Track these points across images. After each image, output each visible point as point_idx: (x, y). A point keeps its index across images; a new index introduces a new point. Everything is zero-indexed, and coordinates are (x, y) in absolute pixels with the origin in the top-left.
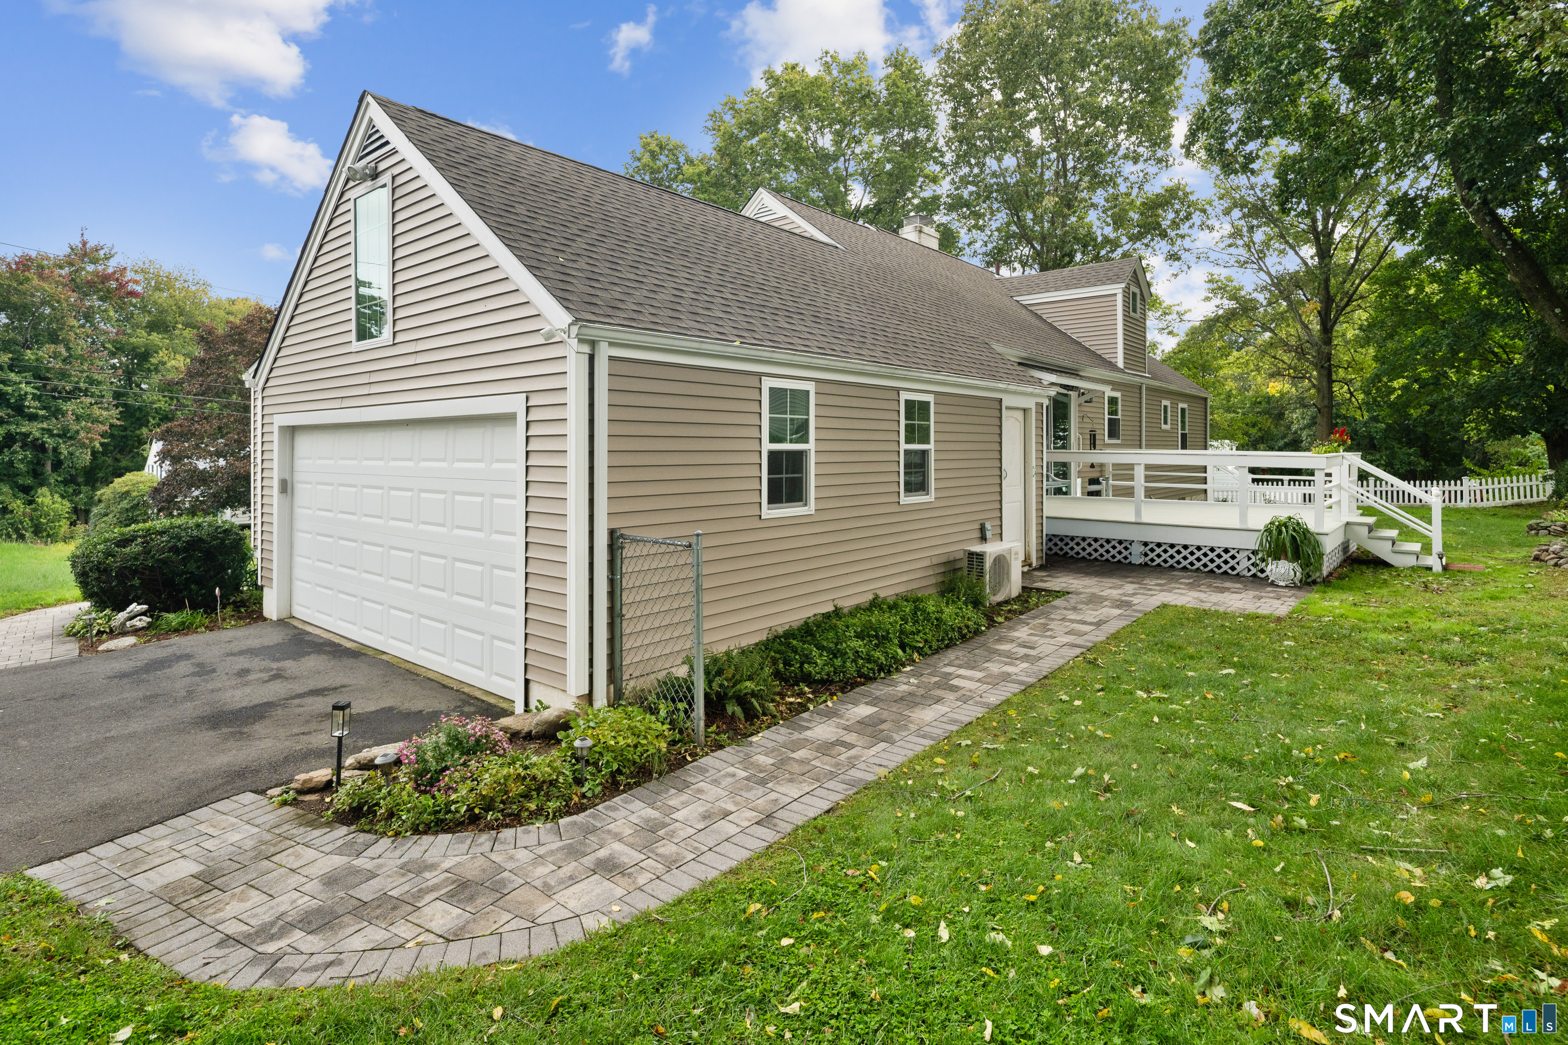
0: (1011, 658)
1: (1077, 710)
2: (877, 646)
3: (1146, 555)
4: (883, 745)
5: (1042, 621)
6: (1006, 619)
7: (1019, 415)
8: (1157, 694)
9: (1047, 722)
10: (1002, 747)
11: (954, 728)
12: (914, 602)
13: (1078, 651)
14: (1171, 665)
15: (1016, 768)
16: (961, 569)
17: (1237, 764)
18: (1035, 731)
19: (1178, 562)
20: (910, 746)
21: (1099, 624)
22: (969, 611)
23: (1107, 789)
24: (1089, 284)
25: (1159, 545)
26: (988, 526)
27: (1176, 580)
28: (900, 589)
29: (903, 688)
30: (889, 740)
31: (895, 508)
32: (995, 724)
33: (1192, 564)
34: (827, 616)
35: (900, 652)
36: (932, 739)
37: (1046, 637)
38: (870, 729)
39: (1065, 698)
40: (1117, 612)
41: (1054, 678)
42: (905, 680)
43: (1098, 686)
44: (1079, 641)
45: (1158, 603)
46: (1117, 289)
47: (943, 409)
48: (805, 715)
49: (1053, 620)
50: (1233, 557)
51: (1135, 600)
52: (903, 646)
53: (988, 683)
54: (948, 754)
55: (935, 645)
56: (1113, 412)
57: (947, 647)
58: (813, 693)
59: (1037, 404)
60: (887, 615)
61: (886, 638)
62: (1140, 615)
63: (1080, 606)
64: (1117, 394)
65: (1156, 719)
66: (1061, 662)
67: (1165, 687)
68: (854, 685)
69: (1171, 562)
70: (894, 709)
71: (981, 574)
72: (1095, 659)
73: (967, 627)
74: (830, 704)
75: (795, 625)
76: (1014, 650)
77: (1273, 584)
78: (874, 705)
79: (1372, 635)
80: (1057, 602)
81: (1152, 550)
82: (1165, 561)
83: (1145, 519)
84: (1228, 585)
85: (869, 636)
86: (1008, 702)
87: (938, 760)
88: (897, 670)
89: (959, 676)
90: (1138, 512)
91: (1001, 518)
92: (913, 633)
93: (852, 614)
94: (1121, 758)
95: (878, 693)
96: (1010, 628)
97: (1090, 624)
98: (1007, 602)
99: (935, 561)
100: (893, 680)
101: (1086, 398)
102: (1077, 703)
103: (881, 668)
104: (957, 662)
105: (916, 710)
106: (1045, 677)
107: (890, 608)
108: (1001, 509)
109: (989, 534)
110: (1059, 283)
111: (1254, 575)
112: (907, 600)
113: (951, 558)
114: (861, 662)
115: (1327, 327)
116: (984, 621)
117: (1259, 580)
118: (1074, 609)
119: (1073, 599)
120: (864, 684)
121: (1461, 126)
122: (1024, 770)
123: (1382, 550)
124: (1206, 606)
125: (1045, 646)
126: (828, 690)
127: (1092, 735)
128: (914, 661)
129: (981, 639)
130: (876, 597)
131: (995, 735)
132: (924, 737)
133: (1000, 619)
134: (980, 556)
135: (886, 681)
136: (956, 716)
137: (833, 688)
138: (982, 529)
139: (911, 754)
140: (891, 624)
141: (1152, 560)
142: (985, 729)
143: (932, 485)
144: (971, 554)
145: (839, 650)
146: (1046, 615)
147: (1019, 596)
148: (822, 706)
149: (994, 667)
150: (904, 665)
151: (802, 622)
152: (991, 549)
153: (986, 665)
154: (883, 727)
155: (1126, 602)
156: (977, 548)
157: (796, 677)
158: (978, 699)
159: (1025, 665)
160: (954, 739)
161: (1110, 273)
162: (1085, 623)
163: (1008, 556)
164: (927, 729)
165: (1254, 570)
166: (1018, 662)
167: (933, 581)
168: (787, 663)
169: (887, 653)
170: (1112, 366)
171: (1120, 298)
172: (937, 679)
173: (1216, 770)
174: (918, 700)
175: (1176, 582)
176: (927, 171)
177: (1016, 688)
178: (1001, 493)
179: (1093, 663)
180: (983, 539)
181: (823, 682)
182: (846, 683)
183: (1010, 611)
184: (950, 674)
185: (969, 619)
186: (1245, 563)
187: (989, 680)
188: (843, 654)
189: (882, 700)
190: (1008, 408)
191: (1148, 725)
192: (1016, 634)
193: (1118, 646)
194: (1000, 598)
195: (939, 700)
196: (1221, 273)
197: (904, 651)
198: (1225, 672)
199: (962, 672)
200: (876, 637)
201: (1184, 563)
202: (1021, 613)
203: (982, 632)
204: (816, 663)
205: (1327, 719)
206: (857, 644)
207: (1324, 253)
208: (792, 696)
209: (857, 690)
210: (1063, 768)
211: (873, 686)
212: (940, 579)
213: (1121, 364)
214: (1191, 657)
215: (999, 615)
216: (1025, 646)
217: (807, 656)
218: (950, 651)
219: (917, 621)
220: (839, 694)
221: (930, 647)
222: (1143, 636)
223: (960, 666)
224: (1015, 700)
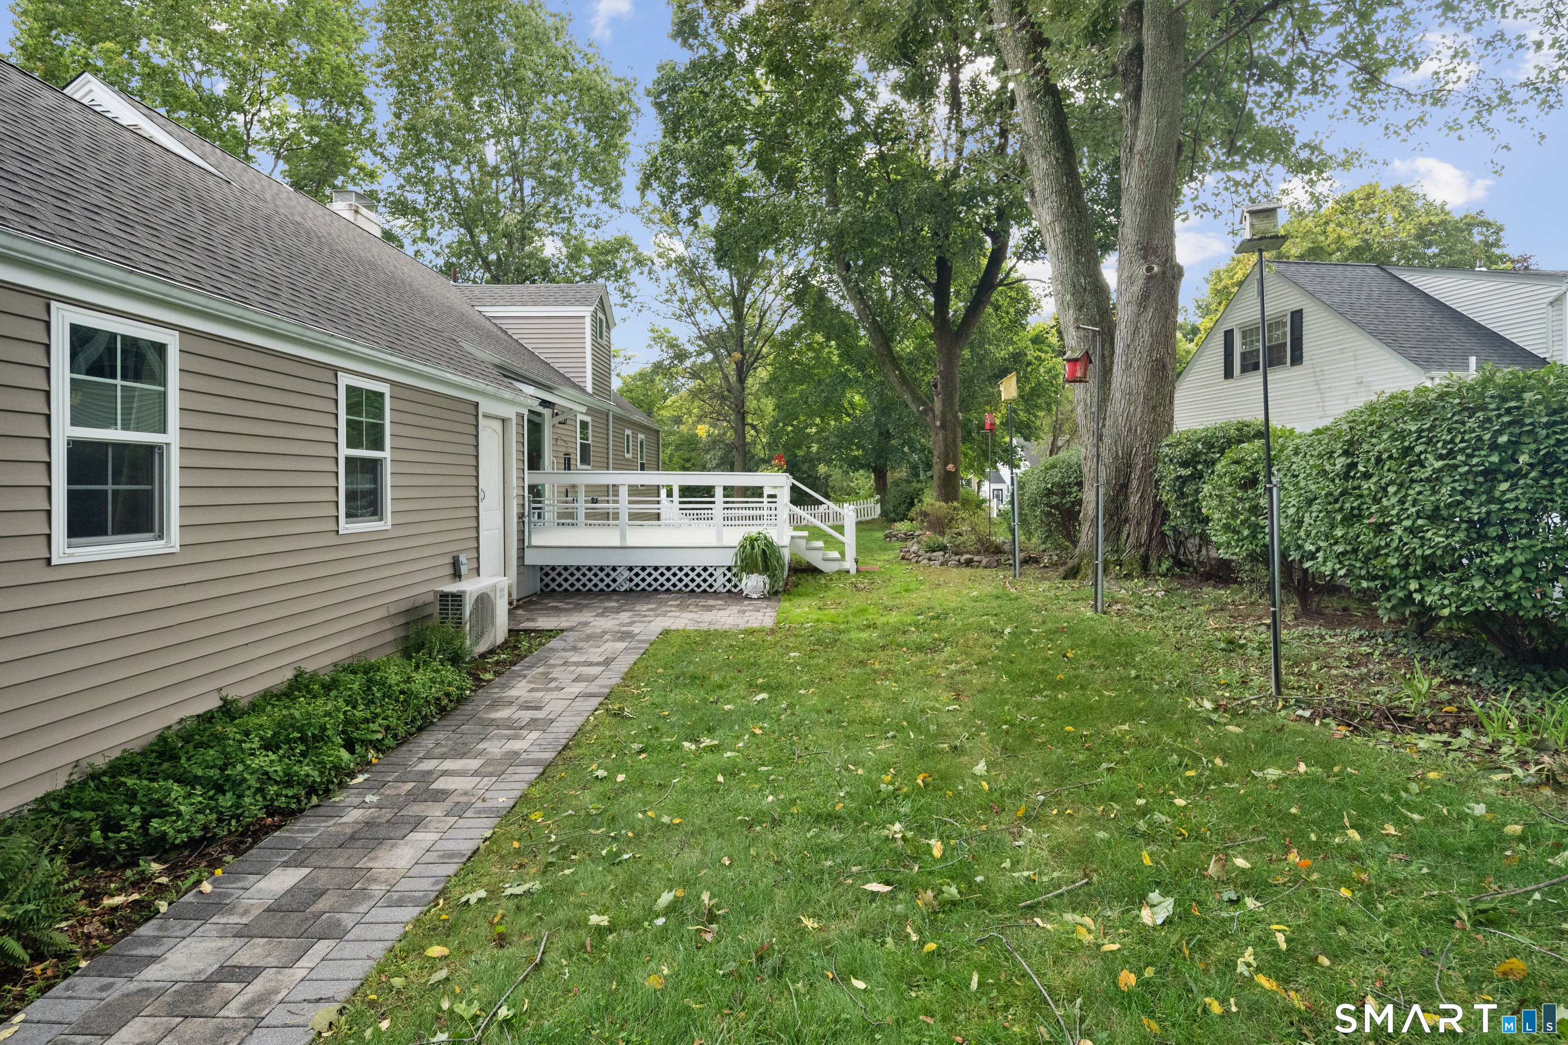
0: (514, 728)
1: (623, 790)
2: (304, 754)
3: (631, 580)
4: (323, 946)
5: (541, 670)
6: (497, 674)
7: (498, 425)
8: (707, 742)
9: (591, 820)
10: (537, 886)
11: (451, 869)
12: (366, 673)
13: (595, 702)
14: (704, 701)
15: (570, 925)
16: (430, 616)
17: (831, 819)
18: (579, 841)
19: (662, 585)
20: (377, 931)
21: (607, 663)
22: (449, 673)
23: (712, 918)
24: (556, 303)
25: (643, 569)
26: (463, 559)
27: (661, 603)
28: (341, 656)
29: (355, 815)
30: (336, 932)
31: (332, 540)
32: (516, 844)
33: (674, 585)
34: (207, 718)
35: (345, 754)
36: (416, 903)
37: (552, 689)
38: (295, 918)
39: (601, 773)
40: (621, 645)
41: (578, 745)
42: (357, 801)
43: (636, 746)
44: (593, 688)
45: (660, 630)
46: (586, 311)
47: (401, 405)
48: (147, 930)
49: (553, 666)
50: (711, 575)
51: (636, 629)
52: (349, 746)
53: (490, 775)
54: (449, 930)
55: (401, 731)
56: (584, 437)
57: (420, 729)
58: (167, 872)
59: (518, 414)
60: (319, 702)
61: (321, 737)
62: (646, 646)
63: (580, 645)
64: (588, 419)
65: (720, 778)
66: (580, 720)
67: (710, 731)
68: (259, 832)
69: (655, 585)
70: (340, 862)
71: (459, 623)
72: (621, 709)
73: (448, 695)
74: (206, 887)
75: (136, 747)
76: (516, 716)
77: (747, 597)
78: (301, 865)
79: (854, 635)
80: (554, 643)
81: (637, 575)
82: (650, 585)
83: (629, 543)
84: (711, 602)
85: (288, 741)
86: (524, 799)
87: (436, 951)
88: (342, 785)
89: (445, 773)
90: (623, 537)
91: (478, 548)
92: (367, 721)
93: (254, 708)
94: (704, 852)
95: (308, 838)
96: (504, 686)
97: (598, 664)
98: (491, 652)
99: (393, 610)
100: (333, 806)
101: (560, 418)
102: (621, 778)
103: (312, 790)
104: (439, 751)
105: (381, 853)
106: (566, 747)
107: (327, 688)
108: (478, 538)
109: (464, 570)
110: (526, 298)
111: (729, 591)
112: (354, 672)
113: (419, 602)
114: (273, 789)
115: (742, 379)
116: (469, 683)
117: (735, 595)
118: (574, 649)
119: (571, 637)
120: (279, 827)
121: (846, 215)
122: (582, 923)
123: (815, 559)
124: (704, 627)
125: (554, 703)
126: (202, 856)
127: (657, 826)
128: (369, 763)
129: (468, 708)
130: (299, 674)
131: (521, 866)
132: (400, 903)
133: (488, 676)
134: (457, 598)
135: (321, 811)
136: (450, 846)
137: (214, 851)
138: (456, 564)
139: (378, 950)
140: (328, 714)
141: (637, 585)
142: (502, 857)
143: (388, 506)
144: (444, 596)
145: (228, 778)
146: (544, 661)
147: (506, 642)
148: (189, 897)
149: (494, 747)
150: (352, 775)
151: (152, 738)
152: (470, 587)
153: (481, 746)
154: (319, 906)
155: (627, 633)
156: (452, 588)
157: (131, 847)
158: (480, 804)
159: (535, 735)
160: (456, 892)
161: (579, 296)
162: (591, 664)
163: (492, 595)
164: (404, 885)
165: (729, 586)
166: (525, 732)
167: (390, 637)
168: (111, 825)
169: (322, 763)
170: (583, 390)
171: (588, 322)
172: (410, 785)
173: (817, 836)
174: (382, 833)
175: (666, 604)
176: (360, 162)
177: (531, 773)
178: (477, 518)
179: (618, 715)
180: (457, 575)
181: (193, 844)
182: (243, 834)
183: (497, 663)
184: (429, 773)
185: (449, 684)
186: (722, 580)
187: (490, 769)
188: (237, 784)
189: (316, 850)
190: (486, 416)
191: (714, 788)
192: (513, 693)
193: (638, 688)
194: (482, 648)
195: (417, 823)
196: (662, 324)
197: (352, 752)
198: (759, 697)
199: (449, 765)
200: (303, 739)
201: (668, 585)
202: (514, 664)
203: (467, 698)
204: (179, 814)
205: (877, 734)
206: (264, 761)
207: (739, 316)
208: (120, 891)
209: (266, 841)
210: (638, 898)
211: (299, 825)
212: (402, 634)
213: (589, 389)
214: (721, 687)
215: (486, 671)
216: (528, 708)
217: (159, 803)
218: (424, 735)
219: (373, 702)
220: (229, 858)
221: (395, 736)
222: (660, 670)
223: (444, 757)
224: (535, 792)
